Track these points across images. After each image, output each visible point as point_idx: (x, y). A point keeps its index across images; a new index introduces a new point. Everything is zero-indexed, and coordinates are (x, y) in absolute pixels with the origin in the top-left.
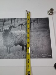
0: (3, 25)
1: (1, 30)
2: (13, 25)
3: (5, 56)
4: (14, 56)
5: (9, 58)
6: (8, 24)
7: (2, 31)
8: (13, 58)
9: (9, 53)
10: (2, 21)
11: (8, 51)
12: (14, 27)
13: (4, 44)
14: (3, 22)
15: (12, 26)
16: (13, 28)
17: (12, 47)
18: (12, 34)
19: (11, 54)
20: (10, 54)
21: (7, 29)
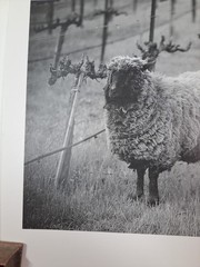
0: (105, 35)
1: (97, 69)
2: (167, 34)
3: (128, 218)
4: (181, 218)
5: (155, 232)
6: (132, 31)
7: (102, 76)
8: (175, 231)
9: (152, 203)
10: (97, 14)
11: (146, 193)
12: (169, 49)
13: (115, 151)
14: (102, 19)
15: (157, 40)
16: (164, 55)
17: (168, 168)
18: (159, 90)
19: (166, 210)
20: (157, 210)
21: (130, 60)
